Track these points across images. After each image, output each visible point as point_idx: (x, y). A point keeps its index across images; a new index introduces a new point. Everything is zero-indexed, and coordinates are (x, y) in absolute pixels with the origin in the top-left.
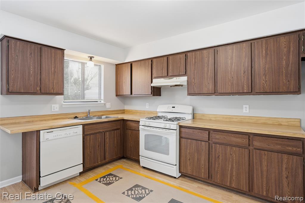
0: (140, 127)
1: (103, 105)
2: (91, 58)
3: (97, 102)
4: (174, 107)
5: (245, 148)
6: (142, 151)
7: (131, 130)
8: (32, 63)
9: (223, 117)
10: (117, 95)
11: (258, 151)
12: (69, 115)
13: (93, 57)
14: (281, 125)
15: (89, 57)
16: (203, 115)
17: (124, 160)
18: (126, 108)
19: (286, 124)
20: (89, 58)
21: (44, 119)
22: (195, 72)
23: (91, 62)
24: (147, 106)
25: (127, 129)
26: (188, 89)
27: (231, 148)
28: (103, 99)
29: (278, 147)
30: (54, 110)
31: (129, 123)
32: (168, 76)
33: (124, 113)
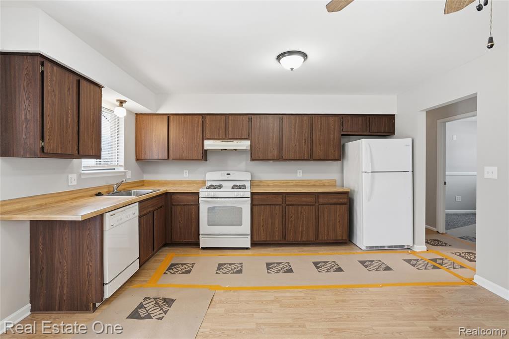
0: (201, 199)
1: (124, 174)
2: (122, 103)
3: (114, 169)
4: (229, 174)
5: (313, 205)
6: (204, 228)
7: (180, 205)
8: (70, 104)
9: (280, 182)
10: (137, 160)
11: (322, 206)
12: (90, 191)
13: (125, 101)
14: (324, 185)
15: (118, 100)
16: (261, 181)
17: (167, 248)
18: (147, 177)
19: (328, 184)
20: (118, 103)
21: (60, 198)
22: (260, 136)
23: (121, 108)
24: (185, 173)
25: (173, 205)
26: (251, 154)
27: (302, 208)
28: (122, 164)
29: (335, 201)
30: (71, 184)
31: (175, 196)
32: (226, 138)
33: (143, 185)
